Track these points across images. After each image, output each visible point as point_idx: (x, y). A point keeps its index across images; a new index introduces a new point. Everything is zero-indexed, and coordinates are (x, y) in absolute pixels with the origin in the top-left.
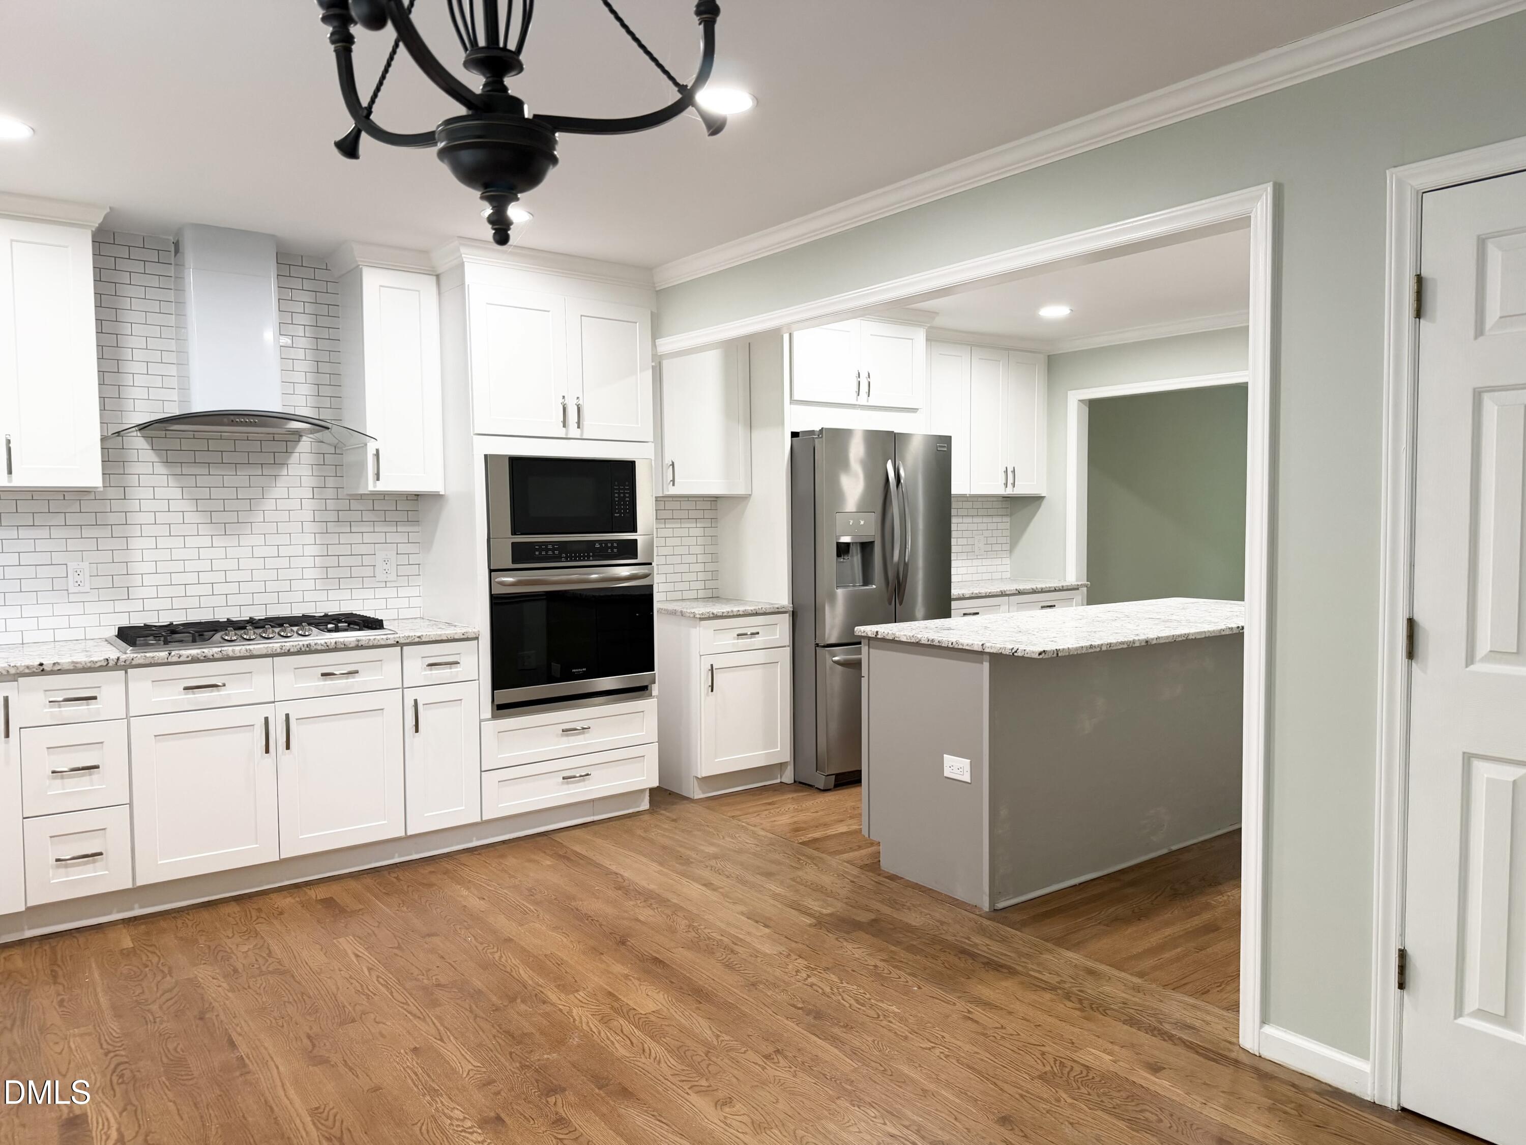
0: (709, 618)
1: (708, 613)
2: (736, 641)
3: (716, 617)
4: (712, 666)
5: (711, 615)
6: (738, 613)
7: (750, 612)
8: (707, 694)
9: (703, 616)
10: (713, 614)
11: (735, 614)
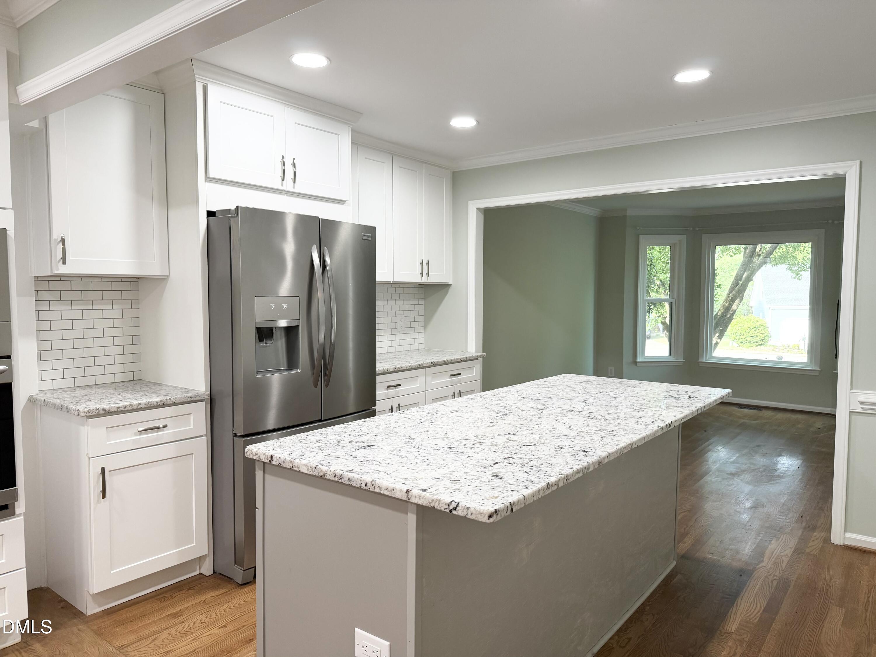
0: (98, 415)
1: (97, 409)
2: (138, 437)
3: (107, 413)
4: (103, 469)
5: (102, 412)
6: (139, 407)
7: (155, 404)
8: (98, 502)
9: (90, 414)
10: (104, 410)
11: (135, 407)
